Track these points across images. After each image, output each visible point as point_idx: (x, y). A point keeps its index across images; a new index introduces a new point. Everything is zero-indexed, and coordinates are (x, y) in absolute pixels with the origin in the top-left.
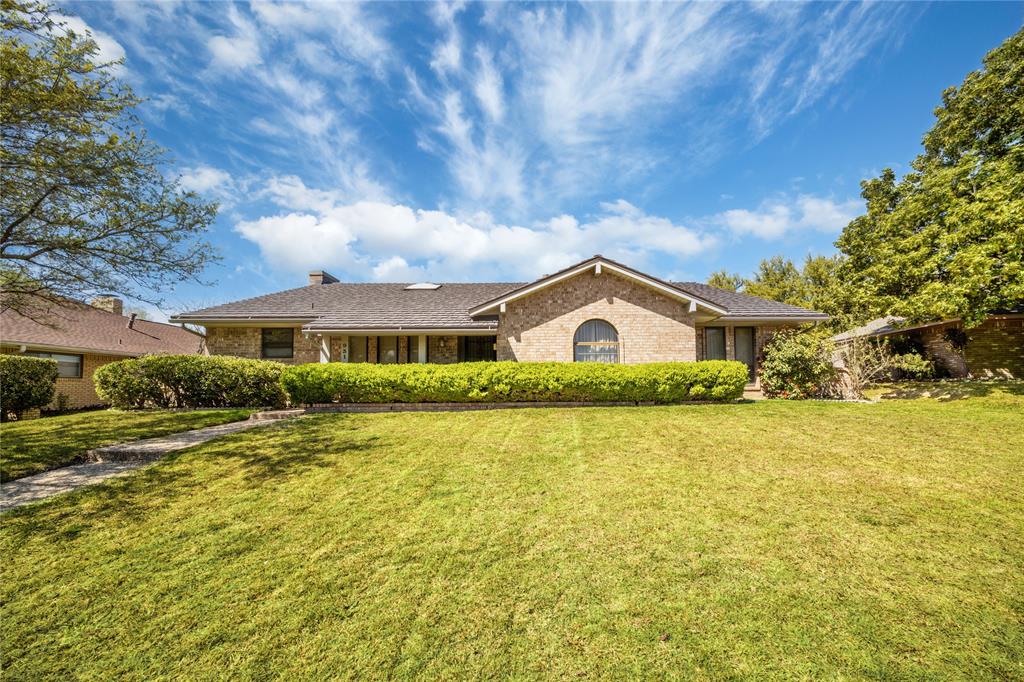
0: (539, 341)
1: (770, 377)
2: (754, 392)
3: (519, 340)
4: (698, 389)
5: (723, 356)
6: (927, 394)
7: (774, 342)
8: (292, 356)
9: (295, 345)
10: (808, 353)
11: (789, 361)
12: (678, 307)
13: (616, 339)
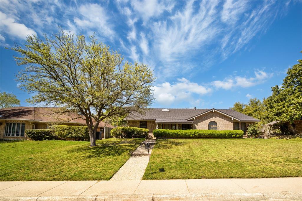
0: (201, 125)
1: (248, 134)
2: (245, 137)
3: (197, 125)
4: (234, 135)
5: (239, 129)
6: (285, 138)
7: (249, 126)
8: (146, 127)
9: (147, 125)
10: (256, 129)
11: (252, 130)
12: (230, 119)
13: (217, 125)
